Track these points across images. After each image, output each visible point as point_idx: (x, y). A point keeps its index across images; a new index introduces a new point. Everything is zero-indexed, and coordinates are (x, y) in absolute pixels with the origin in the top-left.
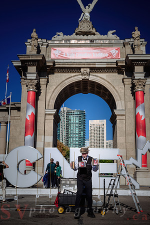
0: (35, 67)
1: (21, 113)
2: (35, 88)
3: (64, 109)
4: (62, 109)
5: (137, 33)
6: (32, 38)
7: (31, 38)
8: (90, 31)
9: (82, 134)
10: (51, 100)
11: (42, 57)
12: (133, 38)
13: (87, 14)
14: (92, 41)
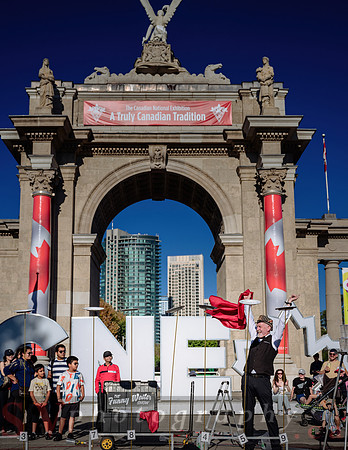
0: (49, 144)
1: (21, 243)
2: (50, 188)
3: (113, 233)
4: (108, 233)
5: (266, 71)
6: (40, 78)
7: (38, 79)
8: (167, 64)
9: (153, 287)
10: (85, 215)
11: (65, 122)
12: (260, 81)
13: (161, 28)
14: (171, 87)
